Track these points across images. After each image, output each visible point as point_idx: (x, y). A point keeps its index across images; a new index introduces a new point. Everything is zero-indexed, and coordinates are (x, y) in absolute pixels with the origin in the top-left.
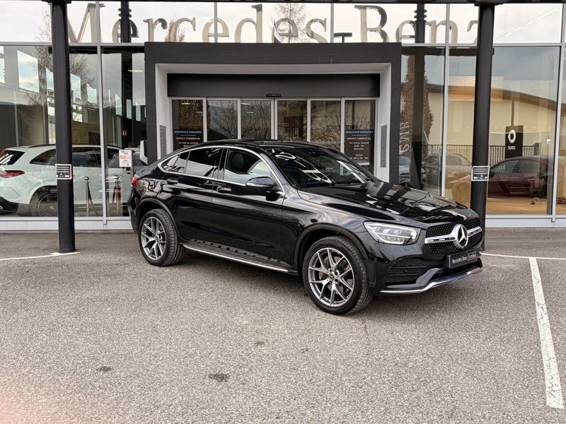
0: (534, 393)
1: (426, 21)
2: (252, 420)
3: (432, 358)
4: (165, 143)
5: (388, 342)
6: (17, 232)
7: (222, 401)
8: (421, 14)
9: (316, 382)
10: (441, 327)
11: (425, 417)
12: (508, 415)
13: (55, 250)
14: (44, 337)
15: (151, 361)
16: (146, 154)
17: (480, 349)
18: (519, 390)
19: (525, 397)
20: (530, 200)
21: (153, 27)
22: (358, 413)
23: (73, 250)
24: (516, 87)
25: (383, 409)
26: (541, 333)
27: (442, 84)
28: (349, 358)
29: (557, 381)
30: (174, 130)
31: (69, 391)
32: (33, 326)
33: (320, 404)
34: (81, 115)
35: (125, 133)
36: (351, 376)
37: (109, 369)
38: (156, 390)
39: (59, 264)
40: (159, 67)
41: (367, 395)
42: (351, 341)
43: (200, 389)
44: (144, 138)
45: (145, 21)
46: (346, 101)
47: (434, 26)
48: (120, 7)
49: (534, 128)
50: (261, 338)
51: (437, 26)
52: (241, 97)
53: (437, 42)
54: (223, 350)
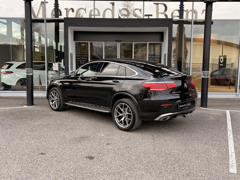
0: (224, 167)
1: (184, 10)
2: (103, 176)
3: (182, 152)
4: (72, 60)
5: (163, 144)
6: (10, 97)
7: (91, 168)
8: (182, 6)
9: (131, 160)
10: (186, 138)
11: (177, 176)
12: (212, 176)
13: (25, 105)
14: (18, 140)
15: (62, 150)
16: (64, 65)
17: (202, 148)
18: (218, 165)
19: (220, 168)
20: (229, 87)
21: (68, 12)
22: (148, 173)
23: (33, 105)
24: (223, 39)
25: (159, 172)
26: (229, 142)
27: (190, 37)
28: (146, 151)
29: (234, 162)
30: (76, 55)
31: (26, 163)
32: (14, 136)
33: (132, 169)
34: (38, 49)
35: (57, 57)
36: (146, 158)
37: (44, 154)
38: (63, 163)
39: (26, 110)
40: (70, 28)
41: (152, 166)
42: (147, 144)
43: (82, 163)
44: (63, 58)
45: (65, 9)
46: (149, 43)
47: (187, 12)
48: (54, 3)
49: (231, 56)
50: (109, 142)
51: (188, 12)
52: (105, 41)
53: (189, 19)
54: (92, 147)
